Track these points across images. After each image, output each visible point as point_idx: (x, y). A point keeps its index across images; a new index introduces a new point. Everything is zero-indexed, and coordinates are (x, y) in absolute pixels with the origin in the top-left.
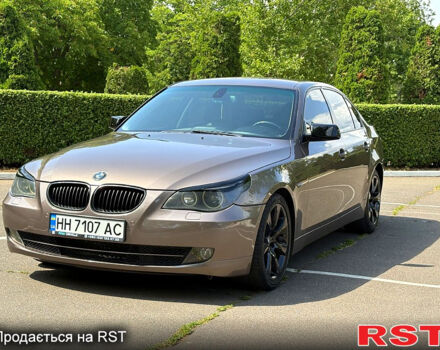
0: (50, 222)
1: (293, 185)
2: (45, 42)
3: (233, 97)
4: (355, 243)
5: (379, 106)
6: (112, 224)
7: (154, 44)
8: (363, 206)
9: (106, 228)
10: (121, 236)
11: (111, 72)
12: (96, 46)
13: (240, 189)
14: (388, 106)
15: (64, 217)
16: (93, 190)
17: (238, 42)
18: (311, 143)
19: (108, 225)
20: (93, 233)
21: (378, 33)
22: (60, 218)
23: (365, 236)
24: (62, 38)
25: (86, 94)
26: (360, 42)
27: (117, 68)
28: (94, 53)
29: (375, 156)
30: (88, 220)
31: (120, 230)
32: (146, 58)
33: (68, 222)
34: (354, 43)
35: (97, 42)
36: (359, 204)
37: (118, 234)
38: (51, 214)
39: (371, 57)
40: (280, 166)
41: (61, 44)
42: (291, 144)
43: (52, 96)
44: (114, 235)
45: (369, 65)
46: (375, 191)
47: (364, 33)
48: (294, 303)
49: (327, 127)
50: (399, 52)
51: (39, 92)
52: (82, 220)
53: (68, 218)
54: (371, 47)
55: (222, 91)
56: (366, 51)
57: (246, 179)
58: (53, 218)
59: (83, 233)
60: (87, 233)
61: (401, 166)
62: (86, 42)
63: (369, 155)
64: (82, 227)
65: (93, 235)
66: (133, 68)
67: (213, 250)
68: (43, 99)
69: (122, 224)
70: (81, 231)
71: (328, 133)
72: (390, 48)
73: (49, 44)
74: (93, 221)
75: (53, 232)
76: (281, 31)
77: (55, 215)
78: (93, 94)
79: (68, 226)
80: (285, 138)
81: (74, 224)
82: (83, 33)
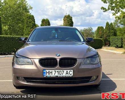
0: (43, 73)
9: (67, 73)
10: (72, 75)
15: (49, 70)
16: (58, 60)
19: (67, 71)
20: (61, 75)
22: (48, 71)
30: (59, 71)
31: (72, 73)
33: (51, 72)
34: (28, 23)
39: (33, 26)
44: (69, 75)
45: (32, 28)
47: (30, 20)
52: (57, 71)
54: (33, 24)
56: (31, 24)
58: (44, 71)
59: (57, 75)
60: (59, 75)
64: (57, 73)
69: (72, 71)
74: (61, 71)
75: (45, 76)
77: (45, 70)
79: (51, 74)
81: (53, 72)
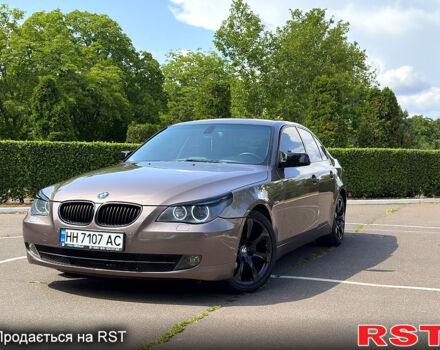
0: (60, 236)
1: (271, 204)
2: (81, 110)
3: (220, 133)
4: (325, 253)
5: (339, 149)
6: (113, 236)
7: (166, 110)
8: (331, 223)
9: (108, 239)
10: (121, 247)
11: (130, 128)
12: (121, 111)
13: (224, 204)
14: (347, 149)
15: (72, 231)
16: (97, 207)
17: (229, 103)
18: (286, 169)
19: (110, 237)
20: (97, 245)
21: (337, 95)
22: (69, 232)
23: (333, 248)
24: (94, 106)
25: (108, 144)
26: (324, 103)
27: (134, 126)
28: (119, 117)
29: (339, 183)
30: (92, 233)
31: (120, 241)
32: (159, 120)
33: (75, 235)
34: (319, 103)
35: (121, 108)
36: (327, 222)
37: (118, 244)
38: (61, 229)
39: (332, 114)
40: (260, 186)
41: (93, 110)
42: (268, 169)
43: (81, 146)
44: (114, 246)
45: (331, 120)
46: (340, 211)
47: (326, 96)
48: (274, 303)
49: (300, 155)
50: (354, 113)
51: (71, 143)
52: (88, 233)
53: (76, 232)
54: (332, 106)
55: (211, 128)
56: (328, 109)
57: (230, 196)
58: (63, 232)
59: (88, 244)
60: (92, 245)
61: (359, 196)
62: (113, 108)
63: (334, 182)
64: (87, 239)
65: (96, 247)
66: (147, 125)
67: (201, 257)
68: (74, 148)
69: (122, 236)
70: (86, 243)
71: (301, 160)
72: (346, 109)
73: (84, 111)
74: (97, 234)
75: (63, 245)
76: (263, 98)
77: (65, 229)
78: (113, 144)
79: (75, 239)
80: (264, 164)
81: (81, 237)
82: (110, 101)
